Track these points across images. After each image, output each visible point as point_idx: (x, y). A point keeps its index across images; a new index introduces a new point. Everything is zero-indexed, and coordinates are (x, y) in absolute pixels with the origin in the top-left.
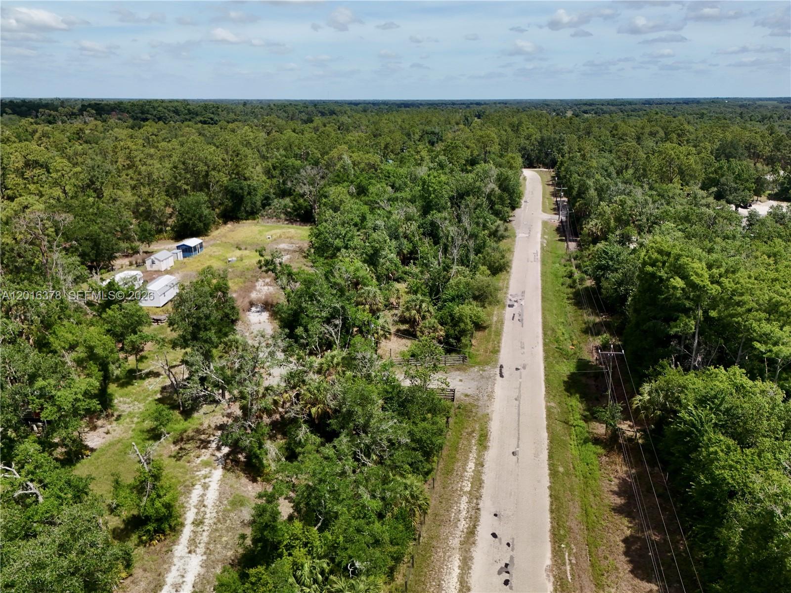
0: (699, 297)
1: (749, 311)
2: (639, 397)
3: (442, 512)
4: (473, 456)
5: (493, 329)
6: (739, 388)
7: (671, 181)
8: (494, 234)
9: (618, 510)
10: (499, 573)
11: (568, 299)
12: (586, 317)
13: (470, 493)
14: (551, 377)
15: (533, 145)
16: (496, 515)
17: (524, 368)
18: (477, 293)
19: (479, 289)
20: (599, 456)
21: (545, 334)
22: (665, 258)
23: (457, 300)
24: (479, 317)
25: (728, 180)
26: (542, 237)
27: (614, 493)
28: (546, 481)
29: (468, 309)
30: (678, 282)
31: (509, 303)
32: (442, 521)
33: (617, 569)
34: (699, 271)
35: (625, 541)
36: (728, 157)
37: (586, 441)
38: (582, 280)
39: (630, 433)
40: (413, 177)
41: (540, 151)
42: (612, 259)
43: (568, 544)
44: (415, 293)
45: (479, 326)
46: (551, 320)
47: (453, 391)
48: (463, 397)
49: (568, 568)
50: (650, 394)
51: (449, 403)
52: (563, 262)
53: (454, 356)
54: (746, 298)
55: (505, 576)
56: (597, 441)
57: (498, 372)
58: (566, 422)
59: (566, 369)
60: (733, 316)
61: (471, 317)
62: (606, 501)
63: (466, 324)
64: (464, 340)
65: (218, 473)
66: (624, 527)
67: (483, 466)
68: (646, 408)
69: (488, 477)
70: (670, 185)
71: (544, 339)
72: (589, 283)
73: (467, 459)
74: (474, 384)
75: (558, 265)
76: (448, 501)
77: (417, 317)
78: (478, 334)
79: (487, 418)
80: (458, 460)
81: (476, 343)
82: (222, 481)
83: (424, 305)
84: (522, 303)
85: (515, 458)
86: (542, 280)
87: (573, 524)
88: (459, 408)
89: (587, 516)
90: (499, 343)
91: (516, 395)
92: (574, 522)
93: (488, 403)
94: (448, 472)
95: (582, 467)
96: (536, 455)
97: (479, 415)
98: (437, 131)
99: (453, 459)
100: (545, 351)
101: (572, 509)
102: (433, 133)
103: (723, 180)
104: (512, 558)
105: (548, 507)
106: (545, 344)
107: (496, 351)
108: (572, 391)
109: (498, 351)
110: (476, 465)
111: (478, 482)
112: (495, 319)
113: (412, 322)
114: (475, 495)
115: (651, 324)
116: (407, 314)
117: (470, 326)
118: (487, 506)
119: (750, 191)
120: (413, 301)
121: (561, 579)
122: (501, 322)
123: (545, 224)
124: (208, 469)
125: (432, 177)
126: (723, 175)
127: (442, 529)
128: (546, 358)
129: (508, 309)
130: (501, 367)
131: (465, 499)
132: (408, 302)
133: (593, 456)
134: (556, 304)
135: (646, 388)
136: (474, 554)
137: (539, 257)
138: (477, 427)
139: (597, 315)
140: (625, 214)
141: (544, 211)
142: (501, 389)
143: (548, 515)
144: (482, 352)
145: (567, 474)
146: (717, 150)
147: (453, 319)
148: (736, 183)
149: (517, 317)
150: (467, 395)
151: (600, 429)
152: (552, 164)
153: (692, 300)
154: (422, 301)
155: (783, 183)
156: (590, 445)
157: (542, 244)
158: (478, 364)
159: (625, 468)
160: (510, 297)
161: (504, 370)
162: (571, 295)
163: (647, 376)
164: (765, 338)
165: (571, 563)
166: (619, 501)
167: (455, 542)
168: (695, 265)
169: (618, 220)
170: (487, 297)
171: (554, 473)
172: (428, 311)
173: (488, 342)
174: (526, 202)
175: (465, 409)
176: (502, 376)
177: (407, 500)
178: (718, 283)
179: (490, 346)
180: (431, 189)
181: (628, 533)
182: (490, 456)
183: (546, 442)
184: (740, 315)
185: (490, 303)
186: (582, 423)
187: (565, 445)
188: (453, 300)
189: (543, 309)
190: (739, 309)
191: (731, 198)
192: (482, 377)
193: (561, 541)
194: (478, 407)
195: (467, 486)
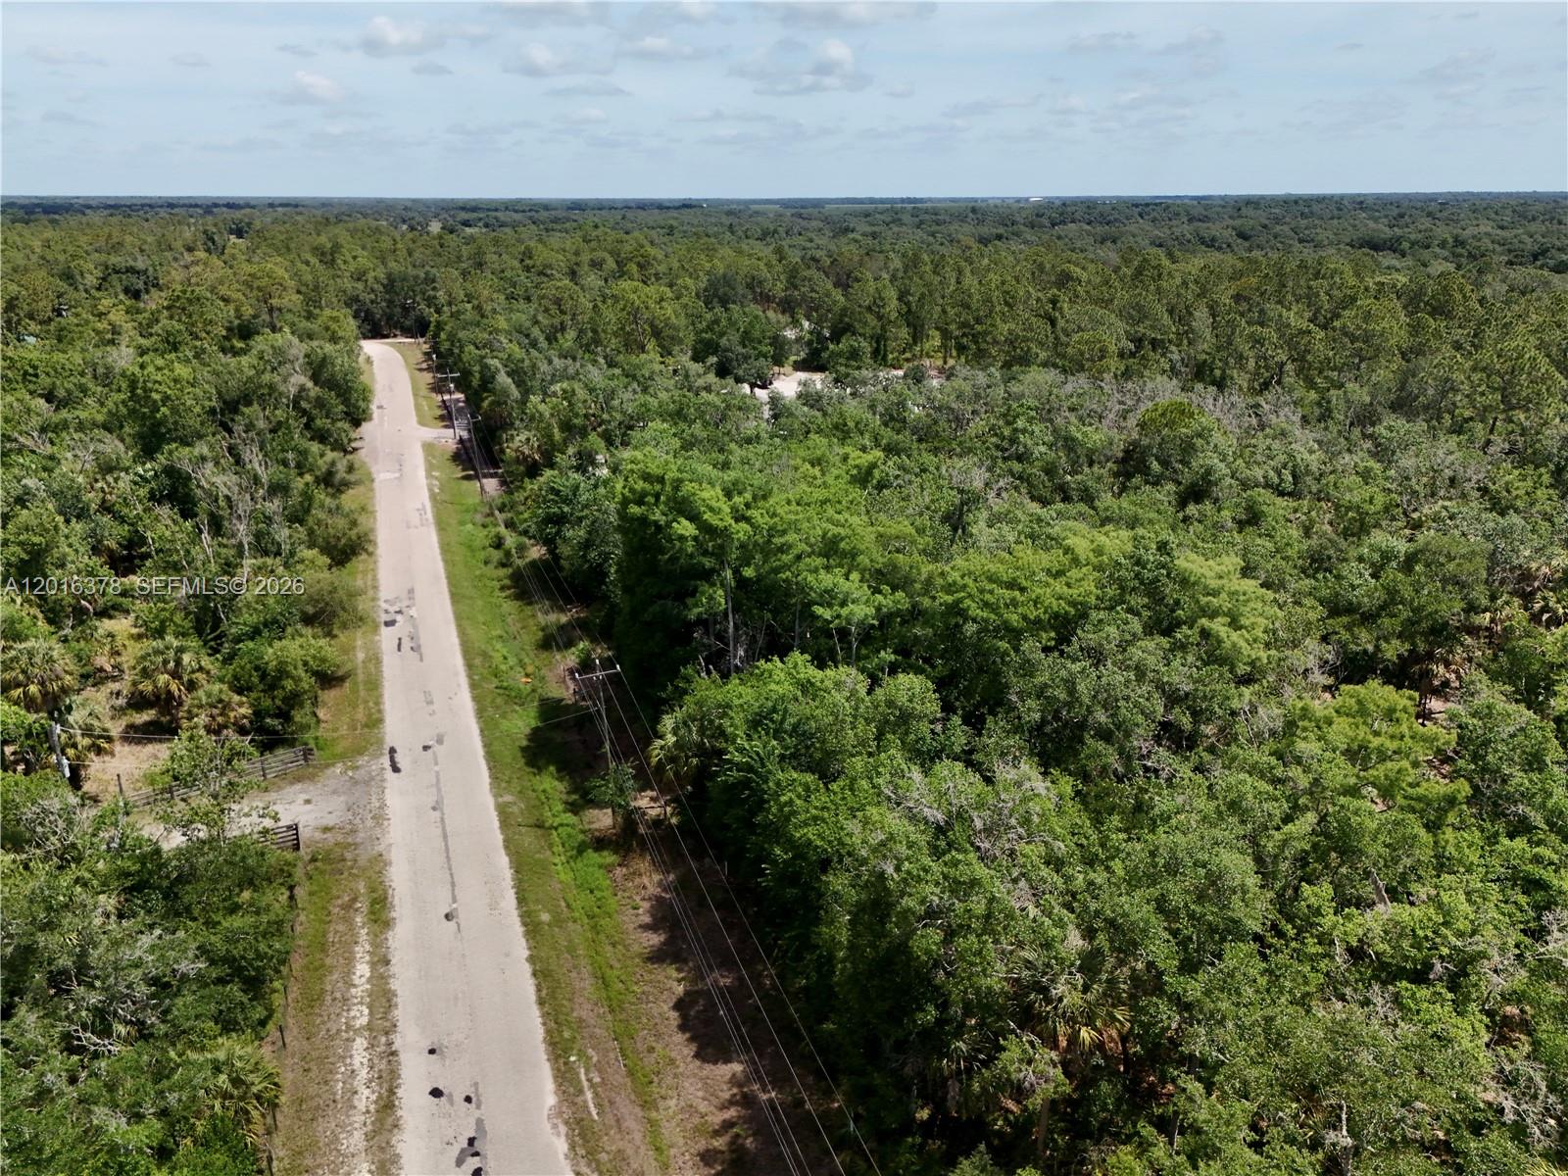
0: (722, 547)
1: (799, 557)
2: (659, 743)
3: (312, 1090)
4: (363, 951)
5: (361, 677)
6: (806, 687)
7: (642, 348)
8: (327, 480)
9: (657, 957)
10: (459, 1162)
11: (502, 588)
12: (542, 619)
13: (369, 1027)
14: (497, 746)
15: (373, 290)
16: (432, 1052)
17: (440, 741)
18: (310, 610)
19: (312, 600)
20: (609, 868)
21: (470, 666)
22: (658, 487)
23: (265, 633)
24: (323, 660)
25: (730, 340)
26: (429, 476)
27: (645, 927)
28: (521, 949)
29: (296, 648)
30: (685, 528)
31: (384, 617)
32: (312, 1110)
33: (672, 1061)
34: (713, 503)
35: (679, 1005)
36: (724, 302)
37: (581, 850)
38: (521, 548)
39: (654, 812)
40: (101, 370)
41: (390, 302)
42: (567, 501)
43: (581, 1054)
44: (159, 633)
45: (328, 679)
46: (477, 635)
47: (294, 828)
48: (318, 835)
49: (589, 1095)
50: (675, 732)
51: (289, 856)
52: (479, 518)
53: (283, 754)
54: (791, 537)
55: (473, 1164)
56: (600, 843)
57: (386, 761)
58: (540, 825)
59: (522, 723)
60: (777, 571)
61: (305, 664)
62: (636, 948)
63: (297, 680)
64: (298, 716)
66: (673, 983)
67: (387, 963)
68: (672, 759)
69: (403, 980)
70: (643, 356)
71: (470, 677)
72: (537, 552)
73: (350, 961)
74: (338, 802)
75: (469, 527)
76: (322, 1061)
77: (174, 687)
78: (329, 696)
79: (380, 862)
80: (330, 970)
81: (330, 713)
83: (186, 658)
84: (413, 612)
85: (452, 924)
86: (445, 561)
87: (584, 1011)
88: (314, 860)
89: (606, 985)
90: (377, 703)
91: (431, 800)
92: (585, 1009)
93: (378, 832)
94: (313, 1001)
95: (583, 900)
96: (493, 906)
97: (362, 862)
98: (140, 265)
99: (319, 970)
100: (475, 698)
101: (577, 985)
102: (131, 270)
103: (724, 341)
104: (480, 1123)
105: (533, 998)
106: (473, 686)
107: (375, 722)
108: (541, 763)
109: (381, 721)
110: (373, 965)
111: (383, 998)
112: (361, 656)
113: (164, 702)
114: (383, 1027)
115: (655, 608)
116: (147, 687)
117: (307, 682)
118: (409, 1039)
119: (766, 357)
120: (157, 652)
121: (579, 1121)
122: (375, 659)
123: (428, 448)
125: (151, 369)
126: (722, 334)
127: (321, 1126)
128: (480, 713)
129: (384, 630)
130: (392, 751)
131: (360, 1043)
132: (144, 658)
133: (599, 873)
134: (480, 603)
135: (668, 722)
136: (400, 1148)
137: (430, 515)
138: (361, 887)
139: (562, 610)
140: (577, 415)
141: (422, 423)
142: (399, 797)
143: (535, 1012)
144: (344, 730)
145: (558, 921)
146: (705, 290)
147: (263, 676)
148: (744, 346)
149: (406, 644)
150: (326, 829)
151: (603, 820)
152: (419, 329)
153: (712, 554)
154: (181, 650)
155: (809, 343)
156: (591, 856)
157: (430, 490)
158: (342, 757)
159: (656, 877)
160: (384, 606)
161: (398, 758)
162: (507, 582)
163: (665, 702)
164: (829, 597)
165: (592, 1086)
166: (655, 939)
167: (355, 1141)
168: (705, 495)
169: (567, 427)
170: (334, 614)
171: (532, 929)
172: (201, 669)
173: (355, 707)
174: (380, 407)
175: (327, 860)
176: (396, 769)
177: (226, 1096)
178: (747, 520)
179: (360, 715)
180: (156, 396)
181: (680, 989)
182: (400, 938)
183: (508, 873)
184: (787, 567)
185: (344, 626)
186: (569, 818)
187: (544, 869)
188: (255, 633)
189: (459, 618)
190: (786, 558)
191: (741, 373)
192: (354, 782)
193: (567, 1051)
194: (356, 845)
195: (361, 1016)
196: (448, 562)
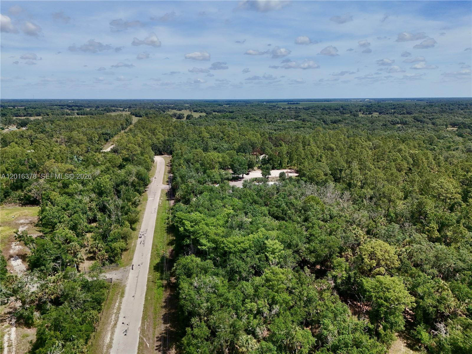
3: (105, 321)
4: (118, 301)
5: (132, 249)
6: (192, 260)
7: (214, 168)
8: (135, 204)
10: (123, 333)
11: (165, 230)
12: (171, 238)
13: (116, 313)
15: (160, 143)
16: (124, 317)
17: (142, 264)
18: (123, 236)
19: (123, 234)
20: (163, 291)
21: (152, 248)
22: (180, 220)
23: (114, 241)
24: (123, 247)
26: (160, 199)
28: (143, 303)
31: (140, 236)
32: (104, 324)
34: (188, 224)
37: (160, 286)
40: (93, 176)
44: (95, 240)
45: (124, 250)
46: (156, 241)
47: (111, 279)
48: (116, 280)
49: (146, 326)
51: (110, 284)
52: (167, 212)
53: (113, 264)
54: (200, 231)
55: (125, 333)
56: (163, 286)
57: (131, 267)
58: (154, 282)
59: (158, 261)
60: (197, 237)
61: (119, 247)
62: (161, 305)
63: (117, 251)
64: (116, 258)
65: (14, 329)
66: (164, 311)
67: (121, 303)
69: (122, 307)
70: (213, 170)
71: (152, 251)
73: (116, 302)
74: (121, 274)
75: (164, 213)
76: (108, 317)
77: (96, 250)
78: (125, 253)
79: (125, 286)
80: (112, 303)
81: (124, 257)
82: (16, 331)
83: (99, 245)
84: (145, 235)
85: (133, 298)
86: (156, 223)
88: (114, 285)
89: (155, 310)
90: (133, 255)
91: (137, 276)
92: (150, 313)
93: (126, 281)
94: (108, 308)
95: (157, 296)
96: (141, 295)
97: (122, 286)
99: (110, 303)
100: (151, 256)
101: (151, 310)
104: (128, 328)
105: (142, 311)
106: (152, 253)
107: (131, 259)
109: (133, 259)
110: (119, 303)
111: (119, 308)
112: (133, 244)
113: (94, 253)
114: (118, 313)
116: (92, 250)
117: (119, 251)
118: (121, 315)
120: (94, 244)
121: (143, 329)
122: (135, 246)
123: (162, 190)
124: (9, 329)
127: (105, 326)
128: (151, 259)
129: (139, 239)
130: (133, 265)
131: (114, 315)
132: (92, 244)
133: (161, 291)
134: (160, 233)
136: (116, 330)
137: (156, 211)
138: (121, 290)
141: (163, 183)
142: (132, 274)
143: (142, 313)
144: (126, 260)
145: (151, 299)
147: (112, 249)
149: (142, 242)
150: (118, 279)
151: (165, 282)
154: (98, 243)
156: (161, 288)
157: (159, 203)
158: (123, 266)
159: (169, 293)
160: (141, 233)
161: (134, 267)
162: (167, 228)
167: (109, 329)
170: (127, 237)
171: (146, 300)
172: (101, 247)
173: (129, 256)
174: (155, 178)
175: (116, 285)
177: (91, 318)
179: (129, 258)
182: (124, 300)
183: (145, 290)
185: (129, 239)
186: (159, 281)
187: (152, 290)
188: (112, 241)
189: (154, 237)
192: (125, 271)
193: (145, 319)
194: (122, 283)
195: (115, 311)
196: (157, 223)
